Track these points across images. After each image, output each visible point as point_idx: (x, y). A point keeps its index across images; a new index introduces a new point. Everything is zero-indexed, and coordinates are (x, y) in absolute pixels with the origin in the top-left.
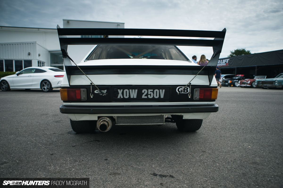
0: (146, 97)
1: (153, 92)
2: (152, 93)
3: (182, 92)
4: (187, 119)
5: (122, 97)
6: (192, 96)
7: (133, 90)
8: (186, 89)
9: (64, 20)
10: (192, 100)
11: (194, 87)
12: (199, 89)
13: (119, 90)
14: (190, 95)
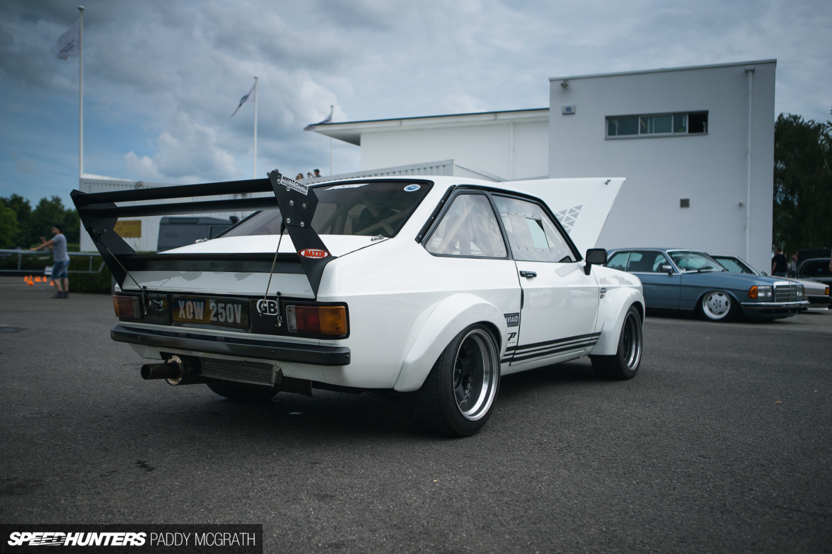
0: (215, 319)
1: (225, 308)
2: (223, 311)
3: (266, 311)
4: (292, 378)
5: (184, 317)
6: (284, 324)
7: (198, 303)
8: (272, 305)
9: (551, 80)
10: (284, 331)
11: (284, 301)
12: (294, 306)
13: (179, 302)
14: (280, 318)
